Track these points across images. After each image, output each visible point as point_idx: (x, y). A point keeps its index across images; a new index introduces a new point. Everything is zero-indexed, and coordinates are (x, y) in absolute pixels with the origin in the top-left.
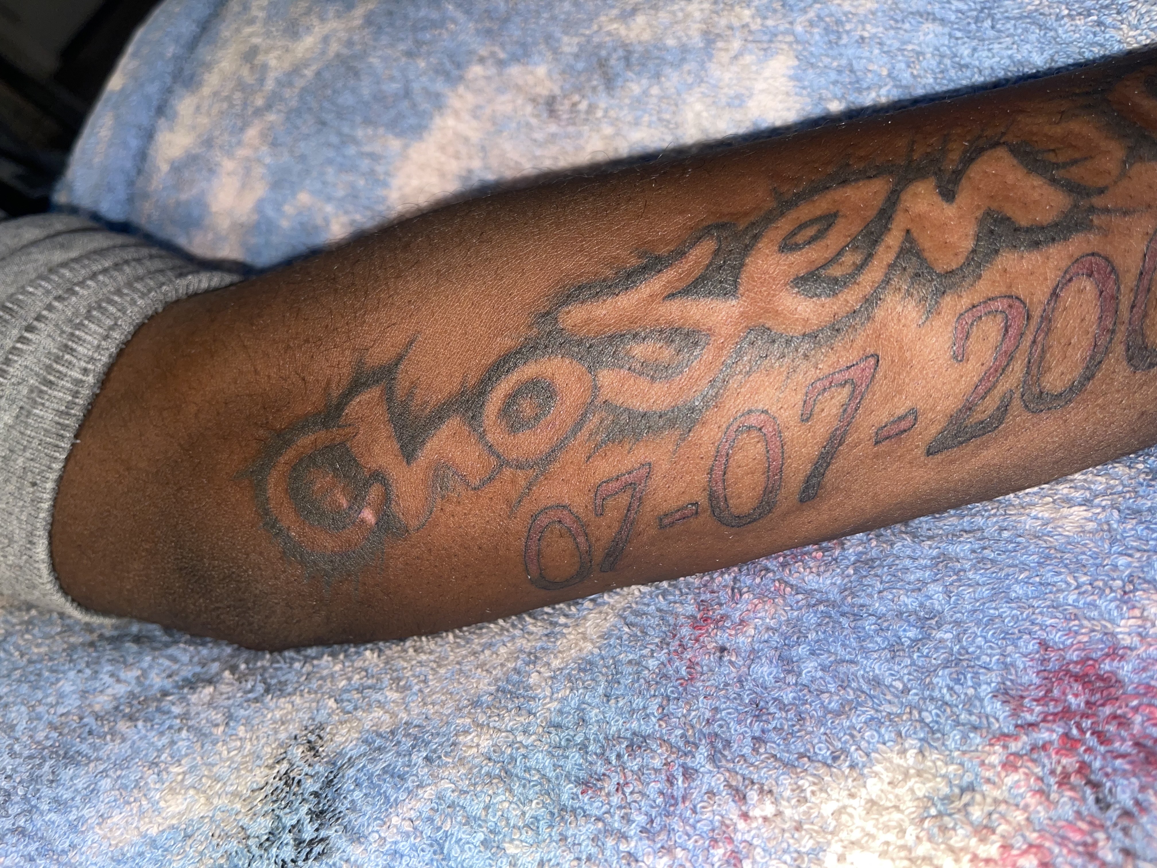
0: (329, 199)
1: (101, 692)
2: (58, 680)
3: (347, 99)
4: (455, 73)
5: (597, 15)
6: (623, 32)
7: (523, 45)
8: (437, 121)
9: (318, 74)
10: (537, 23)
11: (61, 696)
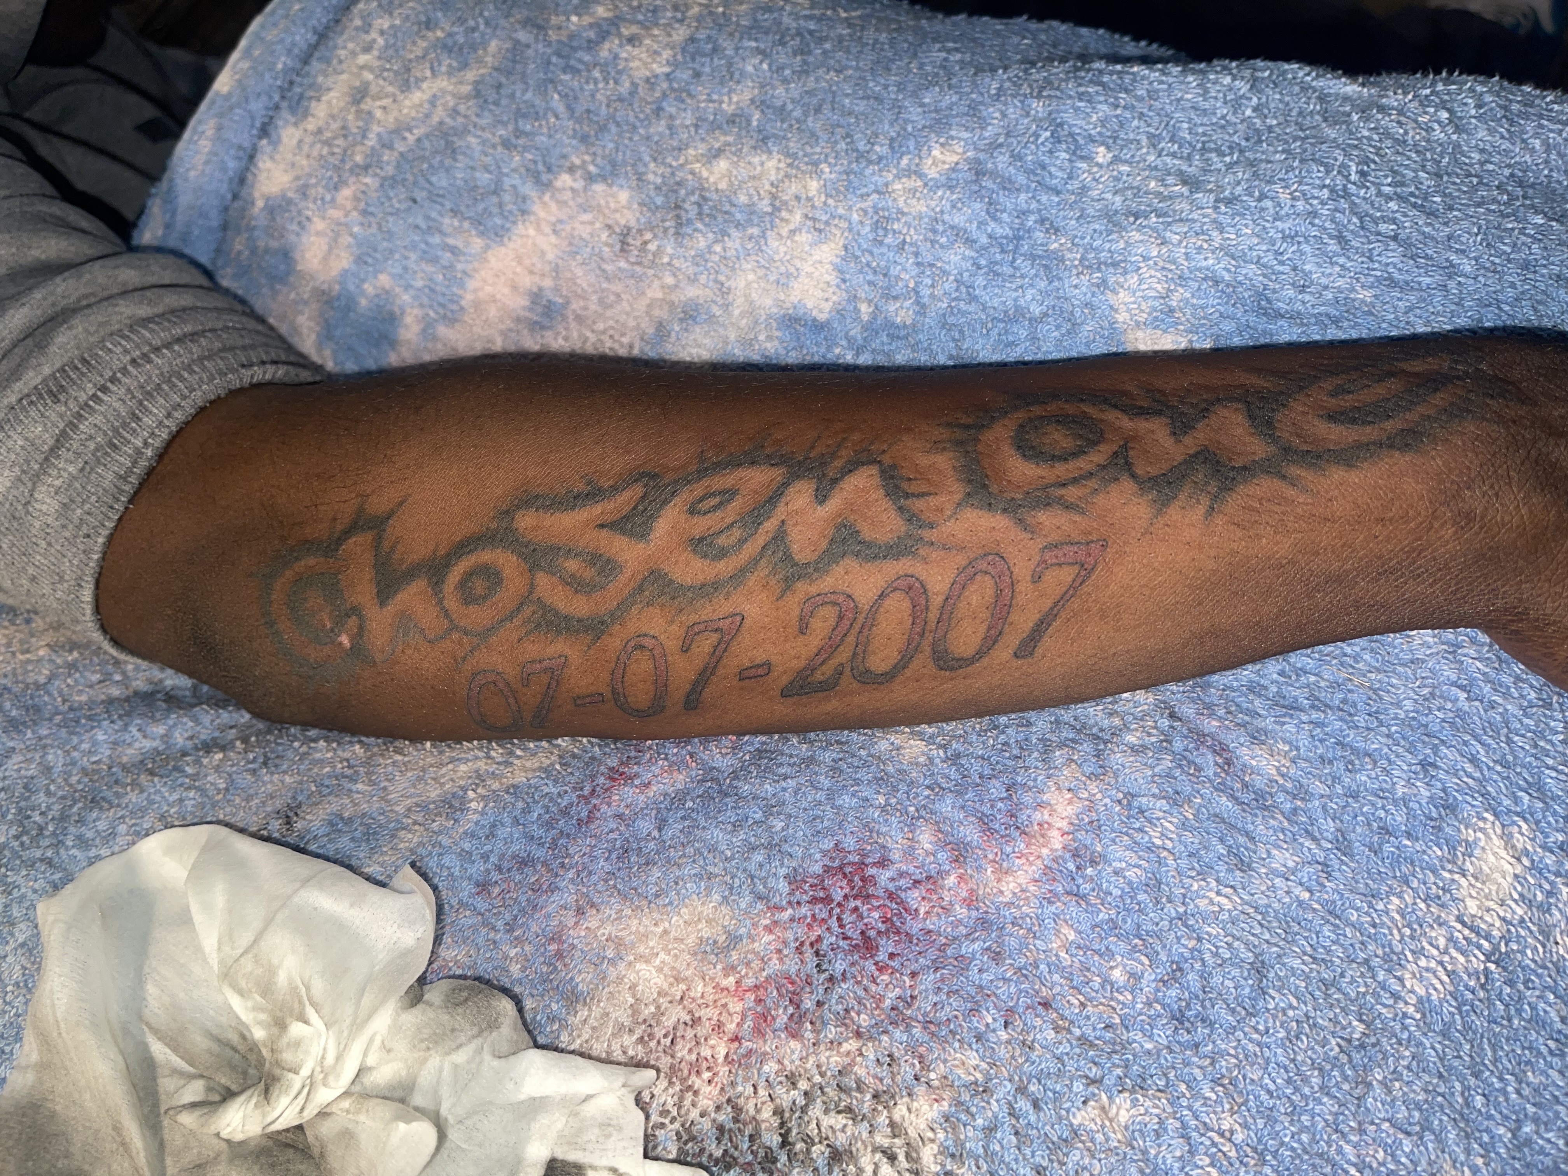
0: (408, 287)
1: (130, 745)
2: (93, 728)
3: (441, 181)
4: (545, 177)
5: (687, 146)
6: (705, 174)
7: (614, 164)
8: (520, 228)
9: (419, 140)
10: (631, 139)
11: (95, 743)
